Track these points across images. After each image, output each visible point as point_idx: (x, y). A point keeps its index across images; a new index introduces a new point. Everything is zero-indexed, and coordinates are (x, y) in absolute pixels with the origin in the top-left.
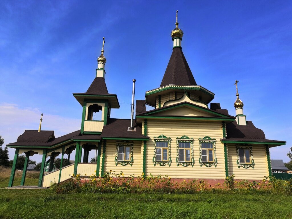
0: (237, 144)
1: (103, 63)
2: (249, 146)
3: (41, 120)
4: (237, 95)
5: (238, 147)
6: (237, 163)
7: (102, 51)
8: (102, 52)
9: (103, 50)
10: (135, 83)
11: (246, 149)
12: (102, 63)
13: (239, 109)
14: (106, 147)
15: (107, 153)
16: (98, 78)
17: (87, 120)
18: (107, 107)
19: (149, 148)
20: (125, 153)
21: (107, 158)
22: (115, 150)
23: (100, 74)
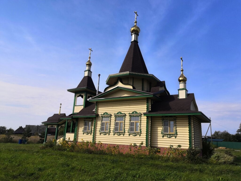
0: (163, 117)
2: (173, 118)
3: (60, 107)
4: (181, 71)
5: (163, 119)
6: (162, 133)
8: (89, 59)
9: (90, 57)
10: (99, 77)
13: (181, 83)
14: (79, 122)
15: (80, 126)
16: (85, 77)
17: (76, 106)
18: (85, 96)
19: (98, 122)
20: (88, 126)
21: (79, 129)
22: (83, 124)
23: (86, 74)
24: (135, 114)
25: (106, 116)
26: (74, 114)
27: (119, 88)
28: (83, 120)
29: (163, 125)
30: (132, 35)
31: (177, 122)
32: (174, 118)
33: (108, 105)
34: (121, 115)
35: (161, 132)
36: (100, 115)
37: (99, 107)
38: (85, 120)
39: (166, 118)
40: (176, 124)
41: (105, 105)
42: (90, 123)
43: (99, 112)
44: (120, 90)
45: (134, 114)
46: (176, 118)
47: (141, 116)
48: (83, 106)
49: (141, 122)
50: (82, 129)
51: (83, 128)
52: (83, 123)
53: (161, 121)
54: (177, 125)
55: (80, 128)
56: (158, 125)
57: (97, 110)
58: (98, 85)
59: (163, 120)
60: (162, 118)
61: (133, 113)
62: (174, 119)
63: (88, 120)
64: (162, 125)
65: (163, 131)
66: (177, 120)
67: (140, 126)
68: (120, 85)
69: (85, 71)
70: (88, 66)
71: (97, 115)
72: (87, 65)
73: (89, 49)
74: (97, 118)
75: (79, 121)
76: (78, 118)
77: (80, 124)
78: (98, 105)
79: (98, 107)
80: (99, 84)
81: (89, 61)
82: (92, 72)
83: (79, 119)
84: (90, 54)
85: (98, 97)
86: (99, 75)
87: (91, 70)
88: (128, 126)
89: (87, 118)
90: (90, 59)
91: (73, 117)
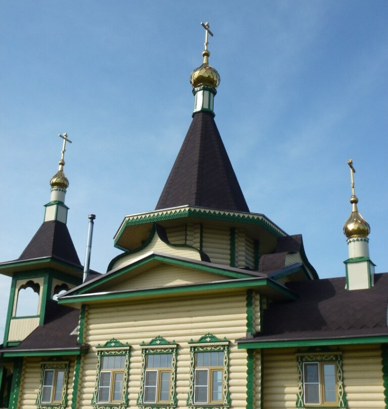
0: (299, 350)
1: (57, 190)
2: (333, 353)
4: (352, 202)
5: (302, 357)
6: (298, 405)
7: (60, 162)
8: (60, 166)
9: (63, 160)
10: (92, 223)
11: (325, 361)
12: (55, 190)
13: (354, 241)
14: (26, 372)
15: (26, 386)
16: (45, 225)
17: (15, 318)
18: (46, 285)
19: (88, 372)
20: (55, 385)
21: (26, 396)
22: (38, 380)
23: (51, 215)
24: (209, 344)
25: (113, 353)
26: (10, 345)
27: (156, 258)
28: (39, 365)
29: (300, 378)
30: (195, 93)
31: (345, 368)
32: (336, 353)
33: (121, 313)
34: (165, 349)
35: (295, 402)
36: (94, 349)
37: (90, 321)
38: (45, 365)
39: (311, 354)
40: (343, 372)
41: (112, 314)
42: (61, 375)
43: (90, 338)
44: (159, 265)
45: (206, 344)
46: (341, 353)
47: (228, 349)
48: (39, 319)
49: (228, 370)
50: (36, 396)
51: (37, 391)
52: (39, 375)
53: (296, 363)
54: (346, 375)
55: (26, 392)
56: (283, 377)
57: (85, 332)
58: (87, 248)
59: (300, 360)
60: (296, 354)
61: (203, 341)
62: (336, 356)
63: (55, 366)
64: (297, 376)
65: (300, 397)
66: (345, 361)
67: (225, 383)
68: (159, 247)
69: (46, 206)
70: (55, 187)
71: (86, 350)
72: (53, 185)
73: (61, 136)
74: (85, 358)
75: (24, 367)
76: (22, 358)
77: (26, 380)
78: (89, 314)
79: (86, 322)
80: (90, 246)
81: (60, 174)
82: (68, 208)
83: (24, 362)
84: (65, 150)
85: (87, 289)
86: (93, 218)
87: (66, 203)
88: (187, 382)
89: (51, 359)
90: (62, 168)
91: (6, 355)
